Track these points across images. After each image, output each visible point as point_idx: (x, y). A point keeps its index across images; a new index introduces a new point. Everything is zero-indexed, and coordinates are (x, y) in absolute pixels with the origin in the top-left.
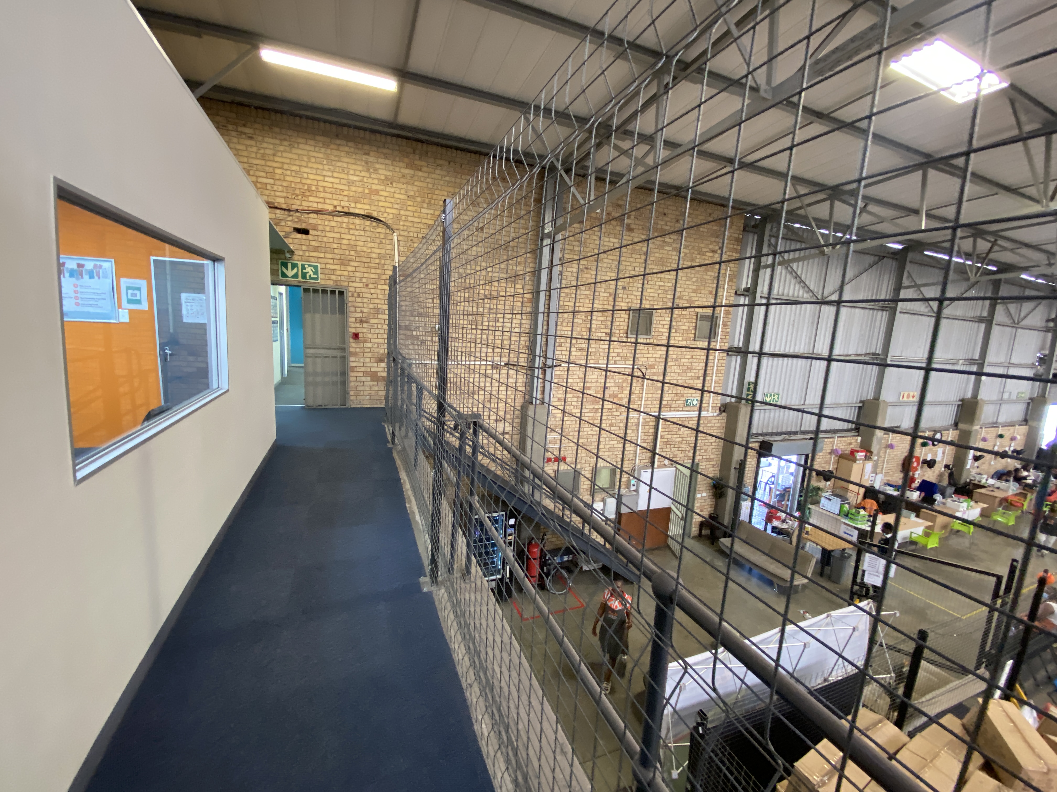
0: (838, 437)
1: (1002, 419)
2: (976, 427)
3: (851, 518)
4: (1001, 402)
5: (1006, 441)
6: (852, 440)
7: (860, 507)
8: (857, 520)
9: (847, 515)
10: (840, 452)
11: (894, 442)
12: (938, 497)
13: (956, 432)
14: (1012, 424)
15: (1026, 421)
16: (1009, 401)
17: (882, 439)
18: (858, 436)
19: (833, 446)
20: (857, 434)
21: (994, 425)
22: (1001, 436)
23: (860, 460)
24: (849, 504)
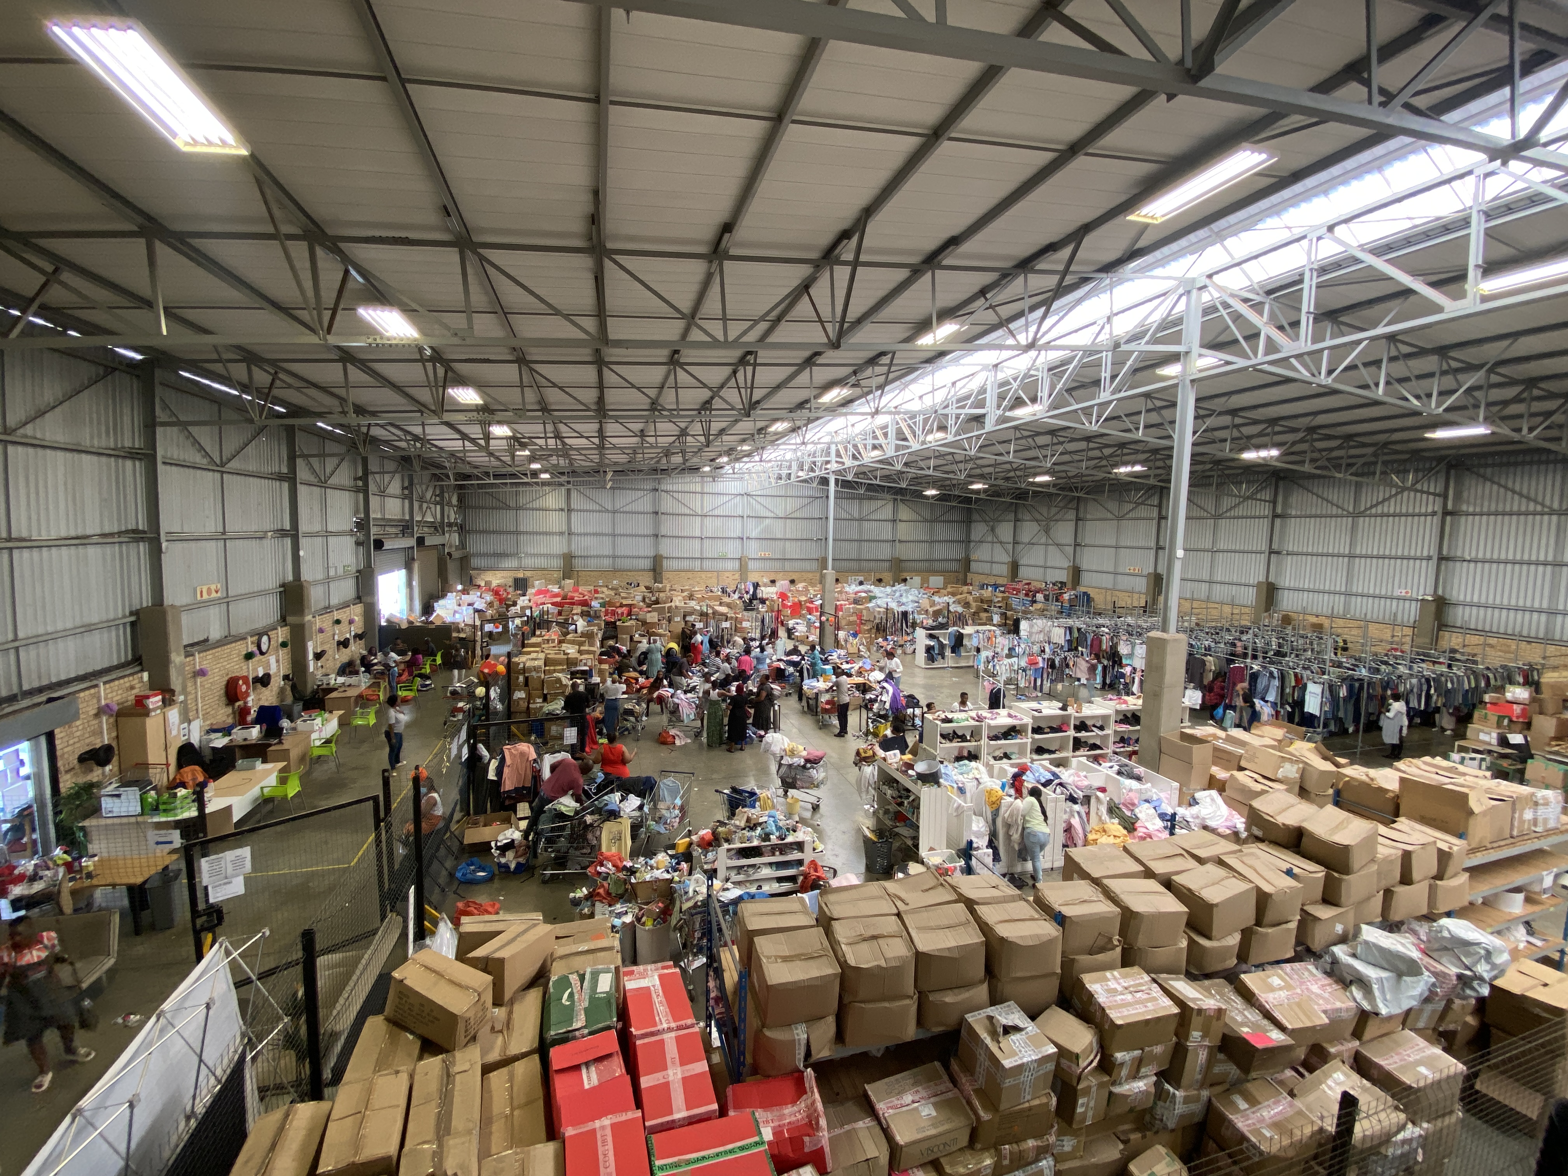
0: (105, 683)
1: (334, 601)
2: (308, 618)
3: (165, 811)
4: (328, 580)
5: (344, 625)
6: (134, 680)
7: (174, 785)
8: (175, 809)
9: (156, 809)
10: (116, 708)
11: (205, 665)
12: (285, 723)
13: (286, 629)
14: (345, 605)
15: (359, 599)
16: (337, 578)
17: (183, 665)
18: (142, 670)
19: (99, 700)
20: (138, 669)
21: (327, 609)
22: (338, 622)
23: (155, 710)
24: (154, 788)
